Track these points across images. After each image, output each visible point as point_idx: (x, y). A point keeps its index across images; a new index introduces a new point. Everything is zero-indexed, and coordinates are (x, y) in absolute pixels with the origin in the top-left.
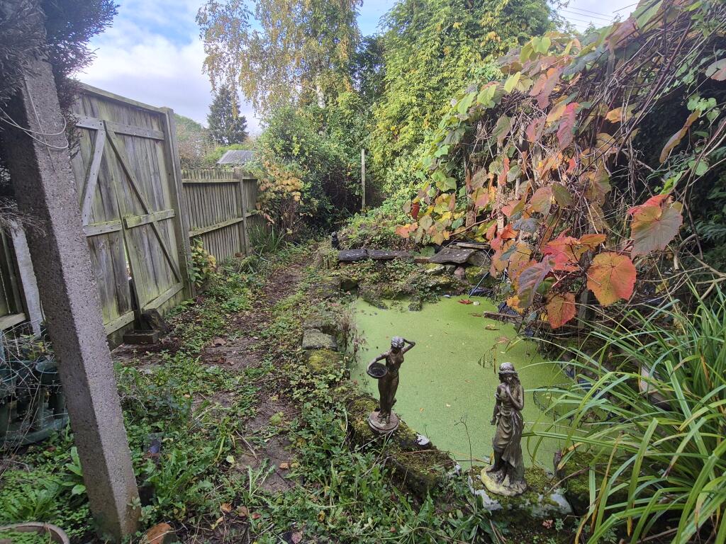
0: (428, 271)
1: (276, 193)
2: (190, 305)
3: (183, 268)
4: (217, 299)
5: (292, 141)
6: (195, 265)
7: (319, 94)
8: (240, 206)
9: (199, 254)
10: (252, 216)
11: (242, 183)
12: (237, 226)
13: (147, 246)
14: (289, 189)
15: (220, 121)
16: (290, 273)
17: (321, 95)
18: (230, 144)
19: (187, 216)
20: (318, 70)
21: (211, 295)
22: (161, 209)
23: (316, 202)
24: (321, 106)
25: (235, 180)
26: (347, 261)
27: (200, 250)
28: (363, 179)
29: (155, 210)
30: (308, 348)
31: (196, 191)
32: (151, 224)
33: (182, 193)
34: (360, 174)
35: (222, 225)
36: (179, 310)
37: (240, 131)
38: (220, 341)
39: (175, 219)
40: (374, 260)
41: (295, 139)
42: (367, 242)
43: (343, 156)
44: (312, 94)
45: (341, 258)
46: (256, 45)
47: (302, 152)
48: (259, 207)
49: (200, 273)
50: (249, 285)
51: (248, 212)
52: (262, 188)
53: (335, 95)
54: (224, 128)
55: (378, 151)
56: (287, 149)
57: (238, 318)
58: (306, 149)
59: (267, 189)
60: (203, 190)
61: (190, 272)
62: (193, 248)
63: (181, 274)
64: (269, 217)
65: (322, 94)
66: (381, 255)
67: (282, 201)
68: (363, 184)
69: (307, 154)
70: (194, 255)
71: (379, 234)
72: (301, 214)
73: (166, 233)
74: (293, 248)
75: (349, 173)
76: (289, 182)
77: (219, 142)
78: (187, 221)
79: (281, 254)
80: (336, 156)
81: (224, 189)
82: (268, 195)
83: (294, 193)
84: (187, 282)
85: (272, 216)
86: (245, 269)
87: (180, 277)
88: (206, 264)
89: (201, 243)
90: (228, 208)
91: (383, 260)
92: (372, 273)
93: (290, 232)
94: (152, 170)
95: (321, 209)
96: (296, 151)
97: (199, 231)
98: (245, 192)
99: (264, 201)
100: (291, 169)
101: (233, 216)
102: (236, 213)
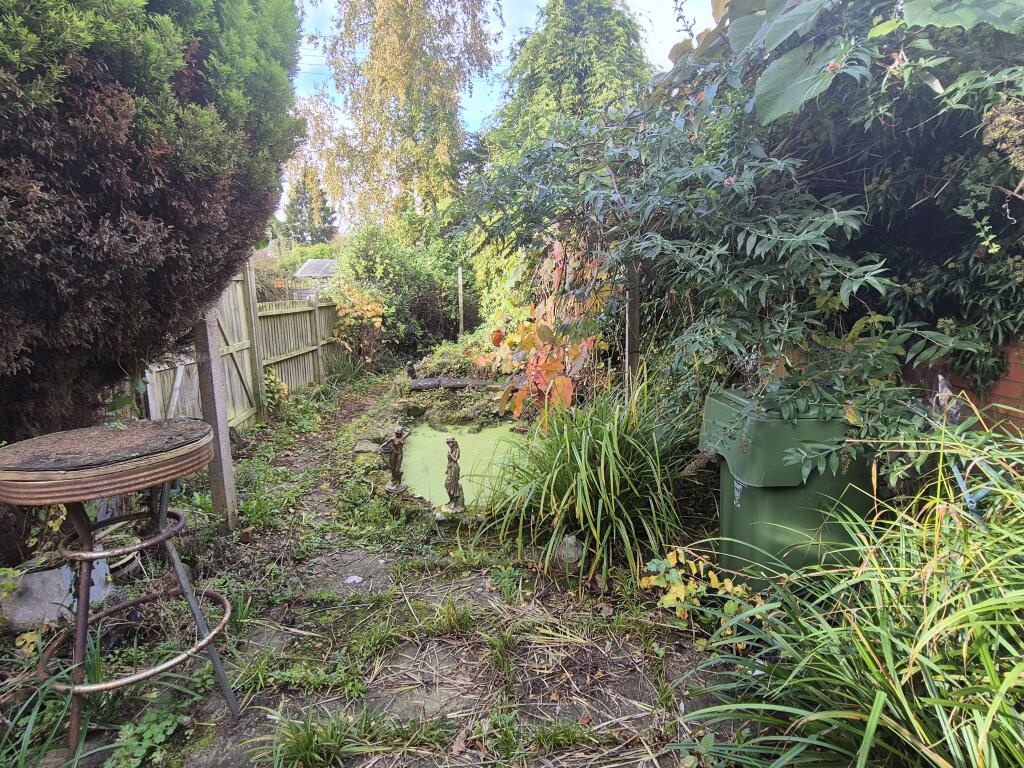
0: (495, 399)
1: (355, 318)
2: (262, 427)
3: (257, 394)
4: (288, 423)
5: (375, 262)
6: (267, 391)
7: (417, 199)
8: (315, 334)
9: (272, 382)
10: (328, 344)
11: (317, 311)
12: (311, 355)
13: (227, 373)
14: (370, 315)
15: (300, 212)
16: (364, 402)
17: (419, 200)
18: (313, 243)
19: (261, 347)
20: (416, 171)
21: (282, 420)
22: (240, 341)
23: (402, 327)
24: (419, 212)
25: (310, 309)
26: (418, 390)
27: (273, 378)
28: (461, 300)
29: (234, 342)
30: (357, 452)
31: (270, 322)
32: (231, 354)
33: (257, 325)
34: (456, 295)
35: (295, 354)
36: (253, 431)
37: (327, 225)
38: (288, 452)
39: (251, 349)
40: (446, 388)
41: (378, 260)
42: (445, 371)
43: (437, 274)
44: (409, 199)
45: (413, 387)
46: (342, 141)
47: (386, 273)
48: (336, 334)
49: (273, 398)
50: (319, 411)
51: (323, 339)
52: (341, 314)
53: (435, 201)
54: (305, 221)
55: (481, 268)
56: (370, 270)
57: (306, 438)
58: (391, 270)
59: (346, 315)
60: (277, 321)
61: (263, 397)
62: (266, 376)
63: (254, 400)
64: (346, 344)
65: (421, 200)
66: (452, 384)
67: (362, 327)
68: (461, 305)
69: (391, 276)
70: (267, 382)
71: (458, 362)
72: (383, 341)
73: (242, 361)
74: (374, 378)
75: (444, 294)
76: (369, 307)
77: (298, 239)
78: (261, 350)
79: (358, 384)
80: (429, 275)
81: (298, 317)
82: (347, 321)
83: (374, 320)
84: (260, 407)
85: (351, 343)
86: (317, 398)
87: (254, 402)
88: (278, 391)
89: (274, 371)
90: (301, 337)
91: (454, 389)
92: (441, 400)
93: (369, 360)
94: (233, 308)
95: (410, 335)
96: (379, 273)
97: (272, 360)
98: (321, 319)
99: (342, 328)
100: (372, 294)
101: (307, 345)
102: (310, 341)
